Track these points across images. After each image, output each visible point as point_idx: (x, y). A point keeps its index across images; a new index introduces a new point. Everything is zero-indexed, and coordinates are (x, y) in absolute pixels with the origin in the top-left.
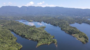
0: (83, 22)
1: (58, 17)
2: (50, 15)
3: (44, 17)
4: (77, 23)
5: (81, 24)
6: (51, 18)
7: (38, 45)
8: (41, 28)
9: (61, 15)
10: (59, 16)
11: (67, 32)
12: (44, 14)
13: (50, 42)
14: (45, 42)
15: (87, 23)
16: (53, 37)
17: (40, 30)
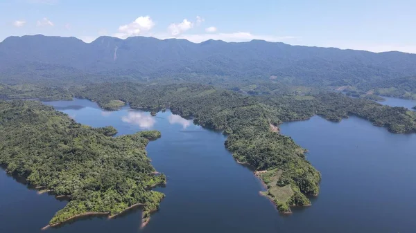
0: (351, 114)
1: (252, 88)
2: (220, 77)
3: (180, 90)
4: (323, 116)
5: (337, 121)
6: (208, 92)
7: (54, 219)
8: (128, 140)
9: (273, 77)
10: (255, 86)
11: (242, 157)
12: (194, 74)
13: (122, 205)
14: (97, 207)
15: (365, 118)
16: (158, 180)
17: (113, 147)
